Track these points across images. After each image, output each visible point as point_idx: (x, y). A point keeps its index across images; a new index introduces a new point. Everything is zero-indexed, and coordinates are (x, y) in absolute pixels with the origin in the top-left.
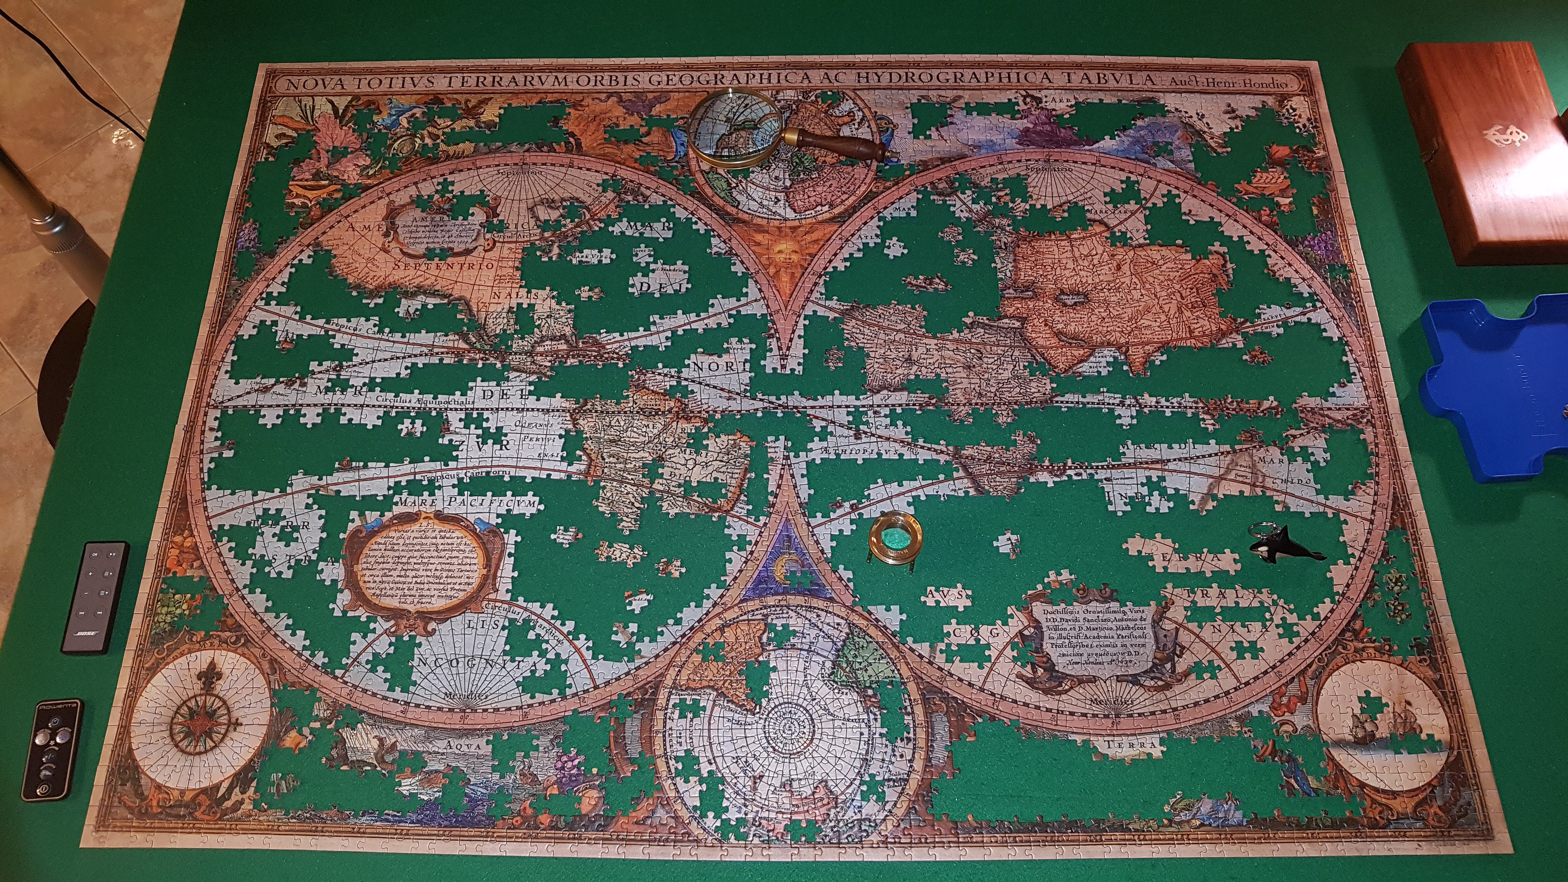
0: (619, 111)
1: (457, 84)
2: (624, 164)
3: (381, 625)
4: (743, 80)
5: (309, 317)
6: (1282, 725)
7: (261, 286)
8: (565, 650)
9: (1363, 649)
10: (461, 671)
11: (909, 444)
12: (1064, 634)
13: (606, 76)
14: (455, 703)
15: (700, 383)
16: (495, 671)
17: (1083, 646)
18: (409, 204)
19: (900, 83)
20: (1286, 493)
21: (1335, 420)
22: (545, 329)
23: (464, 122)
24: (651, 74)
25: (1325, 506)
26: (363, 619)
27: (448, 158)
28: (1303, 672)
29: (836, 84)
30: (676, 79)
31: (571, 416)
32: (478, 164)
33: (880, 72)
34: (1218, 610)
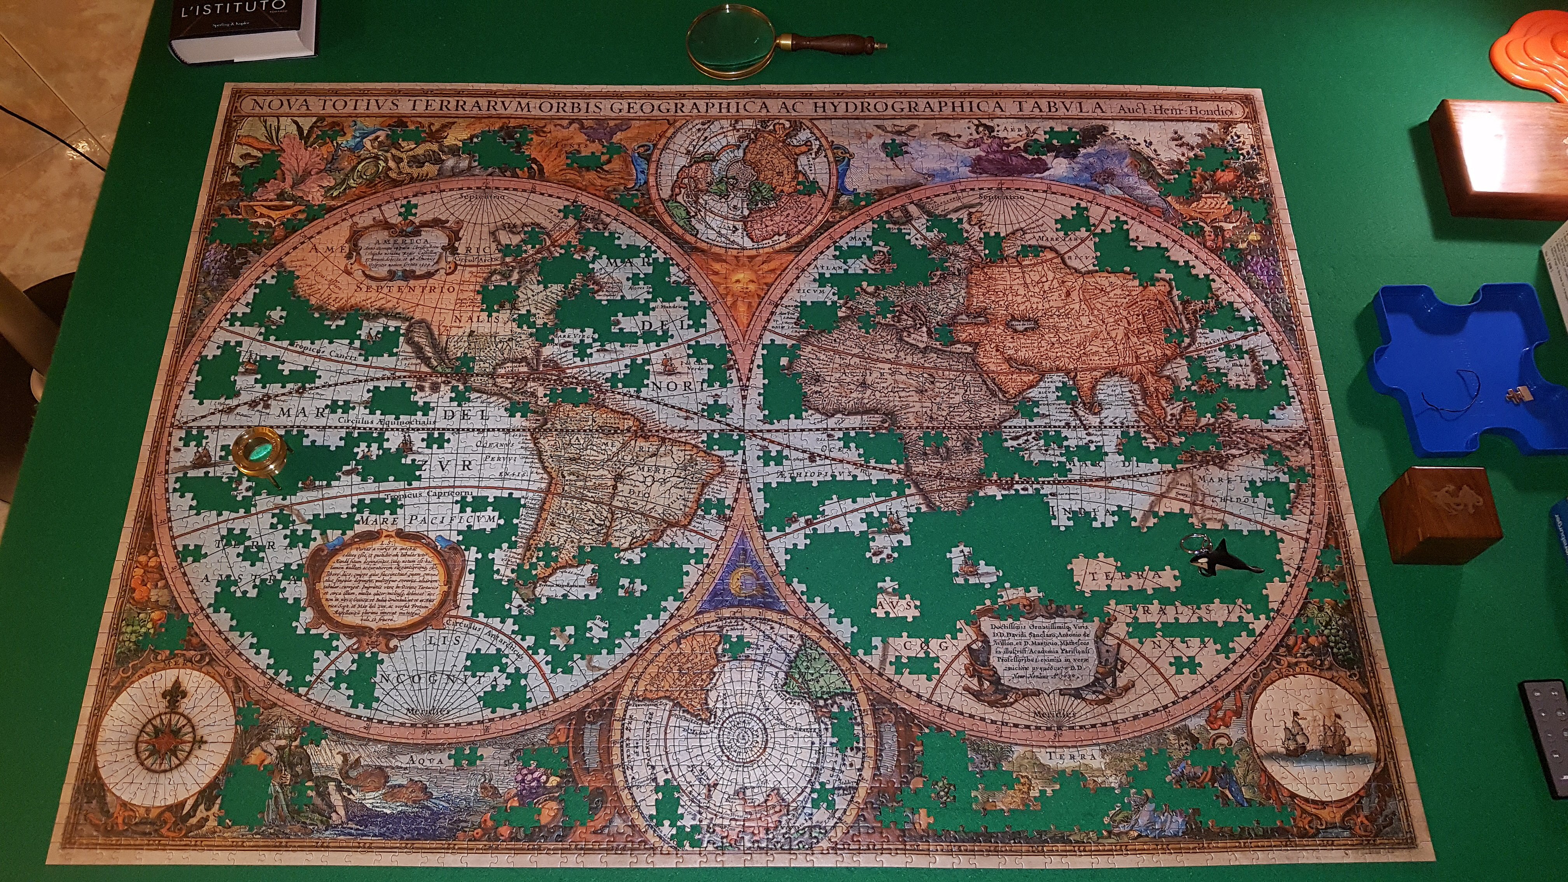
0: (581, 138)
1: (421, 107)
2: (585, 190)
3: (344, 642)
4: (703, 108)
5: (272, 338)
6: (1218, 737)
7: (225, 307)
8: (525, 664)
9: (1296, 664)
10: (423, 686)
11: (862, 465)
12: (1010, 648)
13: (569, 102)
14: (417, 719)
15: (659, 403)
16: (456, 687)
17: (1029, 660)
18: (372, 226)
19: (856, 113)
20: (1225, 512)
21: (1274, 442)
22: (506, 352)
23: (428, 146)
24: (612, 101)
25: (1262, 524)
26: (326, 636)
27: (412, 180)
28: (1238, 687)
29: (794, 114)
30: (637, 107)
31: (532, 435)
32: (442, 187)
33: (836, 101)
34: (1158, 626)
